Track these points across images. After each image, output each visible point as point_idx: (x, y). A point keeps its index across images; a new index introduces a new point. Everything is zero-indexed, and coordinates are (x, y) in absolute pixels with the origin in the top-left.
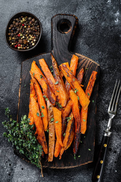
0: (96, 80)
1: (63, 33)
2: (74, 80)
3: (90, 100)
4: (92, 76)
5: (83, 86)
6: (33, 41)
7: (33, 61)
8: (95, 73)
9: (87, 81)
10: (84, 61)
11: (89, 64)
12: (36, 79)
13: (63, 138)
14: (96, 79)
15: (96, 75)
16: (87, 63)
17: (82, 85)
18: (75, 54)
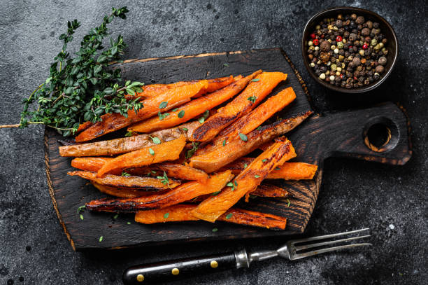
0: (266, 228)
1: (365, 133)
2: (256, 177)
3: (216, 221)
4: (274, 219)
5: (247, 200)
6: (330, 75)
7: (286, 75)
8: (282, 224)
9: (259, 207)
10: (305, 194)
11: (301, 207)
12: (246, 87)
13: (118, 172)
14: (268, 227)
15: (277, 227)
16: (302, 201)
17: (249, 198)
18: (319, 169)
